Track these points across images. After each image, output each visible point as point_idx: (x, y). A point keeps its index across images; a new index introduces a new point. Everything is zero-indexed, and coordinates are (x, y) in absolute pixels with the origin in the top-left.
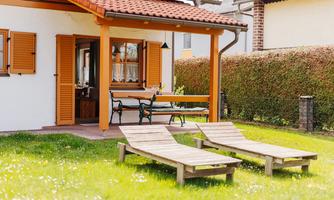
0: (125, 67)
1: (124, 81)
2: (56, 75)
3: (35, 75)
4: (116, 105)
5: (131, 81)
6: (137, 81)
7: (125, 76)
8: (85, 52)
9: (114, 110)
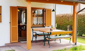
0: (37, 18)
1: (37, 24)
2: (10, 23)
3: (2, 23)
4: (34, 34)
5: (40, 24)
6: (42, 24)
7: (38, 22)
8: (24, 12)
9: (33, 36)
